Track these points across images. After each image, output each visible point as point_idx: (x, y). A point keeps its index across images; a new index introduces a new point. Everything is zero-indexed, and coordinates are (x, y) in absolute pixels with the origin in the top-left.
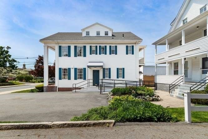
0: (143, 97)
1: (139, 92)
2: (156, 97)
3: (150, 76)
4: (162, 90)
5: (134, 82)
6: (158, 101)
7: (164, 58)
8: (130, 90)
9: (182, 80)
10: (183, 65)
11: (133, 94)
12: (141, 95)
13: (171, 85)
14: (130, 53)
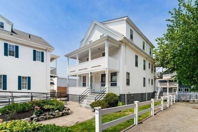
0: (51, 113)
1: (46, 107)
2: (67, 111)
3: (63, 88)
4: (73, 100)
5: (44, 93)
6: (68, 114)
7: (75, 71)
8: (33, 106)
9: (89, 91)
10: (90, 78)
11: (36, 111)
12: (49, 110)
13: (81, 96)
14: (39, 60)
